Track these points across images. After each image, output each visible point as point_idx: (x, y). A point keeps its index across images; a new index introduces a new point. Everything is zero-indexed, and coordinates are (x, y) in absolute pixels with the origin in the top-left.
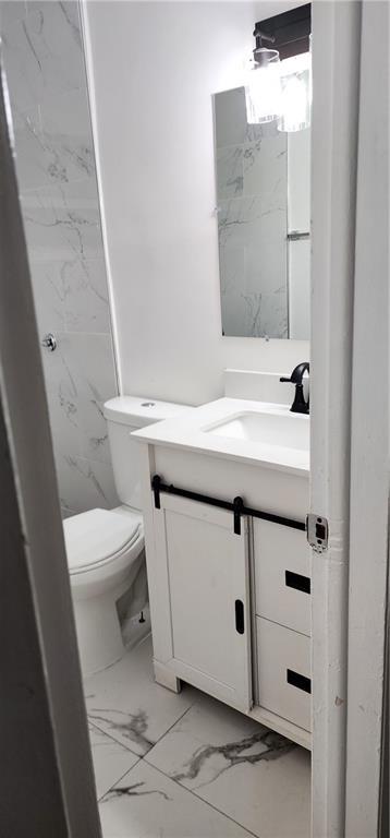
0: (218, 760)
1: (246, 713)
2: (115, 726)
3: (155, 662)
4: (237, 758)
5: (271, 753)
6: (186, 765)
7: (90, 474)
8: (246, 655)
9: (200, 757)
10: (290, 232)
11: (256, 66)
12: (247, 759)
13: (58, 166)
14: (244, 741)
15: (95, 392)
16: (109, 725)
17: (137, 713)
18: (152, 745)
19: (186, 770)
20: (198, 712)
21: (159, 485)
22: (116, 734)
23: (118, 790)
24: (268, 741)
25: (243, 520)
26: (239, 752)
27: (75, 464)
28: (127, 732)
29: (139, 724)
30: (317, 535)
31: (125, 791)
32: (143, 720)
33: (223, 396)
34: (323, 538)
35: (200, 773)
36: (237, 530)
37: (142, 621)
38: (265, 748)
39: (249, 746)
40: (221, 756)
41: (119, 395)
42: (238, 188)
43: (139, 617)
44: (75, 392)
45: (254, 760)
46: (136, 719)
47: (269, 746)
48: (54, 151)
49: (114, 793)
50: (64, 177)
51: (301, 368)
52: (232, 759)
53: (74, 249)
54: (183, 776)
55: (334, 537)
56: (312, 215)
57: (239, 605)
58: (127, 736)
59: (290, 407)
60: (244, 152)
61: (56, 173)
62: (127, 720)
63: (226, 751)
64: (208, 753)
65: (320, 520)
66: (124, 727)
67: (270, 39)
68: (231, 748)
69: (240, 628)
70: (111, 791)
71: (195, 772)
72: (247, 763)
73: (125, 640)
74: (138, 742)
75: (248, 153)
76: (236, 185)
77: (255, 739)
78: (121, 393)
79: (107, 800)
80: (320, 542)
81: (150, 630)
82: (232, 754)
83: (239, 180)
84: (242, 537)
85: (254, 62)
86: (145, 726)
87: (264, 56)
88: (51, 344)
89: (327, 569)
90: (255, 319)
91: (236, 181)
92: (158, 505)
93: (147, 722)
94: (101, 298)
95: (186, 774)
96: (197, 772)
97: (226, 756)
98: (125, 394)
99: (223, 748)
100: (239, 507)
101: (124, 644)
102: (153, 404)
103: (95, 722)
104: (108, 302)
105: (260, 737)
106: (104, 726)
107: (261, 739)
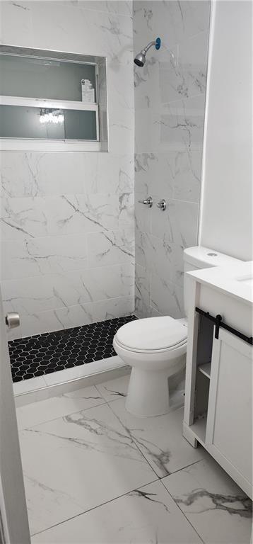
0: (208, 501)
2: (150, 453)
3: (184, 424)
4: (220, 505)
5: (246, 512)
6: (185, 495)
7: (174, 293)
9: (196, 494)
12: (227, 509)
13: (183, 87)
14: (229, 496)
15: (183, 240)
16: (147, 451)
17: (165, 451)
18: (168, 474)
19: (185, 499)
22: (149, 458)
23: (139, 492)
24: (247, 503)
26: (223, 502)
27: (166, 285)
28: (156, 460)
29: (165, 458)
31: (143, 494)
32: (168, 457)
35: (192, 504)
38: (243, 508)
39: (232, 501)
40: (210, 500)
44: (173, 239)
45: (233, 511)
46: (164, 454)
47: (246, 507)
48: (182, 76)
49: (137, 493)
50: (186, 94)
52: (217, 504)
53: (185, 143)
54: (181, 501)
58: (155, 462)
61: (181, 91)
62: (159, 453)
63: (215, 498)
64: (203, 494)
66: (155, 456)
68: (219, 497)
70: (135, 491)
71: (190, 502)
72: (226, 512)
73: (171, 403)
74: (160, 468)
77: (237, 499)
78: (199, 244)
79: (131, 495)
82: (218, 502)
86: (168, 460)
93: (170, 459)
94: (197, 178)
95: (184, 500)
96: (191, 503)
97: (214, 501)
98: (203, 246)
99: (213, 495)
101: (170, 405)
102: (216, 255)
103: (139, 445)
104: (200, 181)
105: (240, 499)
106: (144, 450)
107: (242, 500)
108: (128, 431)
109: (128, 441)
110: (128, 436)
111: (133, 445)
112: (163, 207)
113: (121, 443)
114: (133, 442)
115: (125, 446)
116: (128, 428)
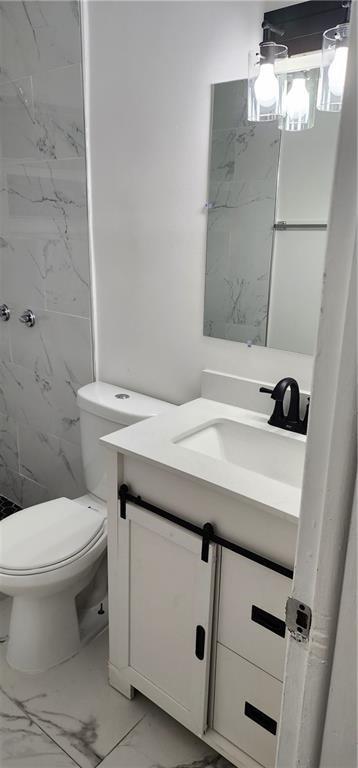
1: (200, 736)
2: (64, 733)
3: (111, 667)
7: (60, 454)
8: (203, 705)
10: (278, 220)
11: (262, 62)
13: (47, 142)
14: (194, 763)
15: (70, 372)
16: (59, 732)
17: (86, 719)
18: (100, 759)
20: (150, 725)
21: (126, 495)
22: (64, 742)
25: (211, 548)
27: (46, 441)
28: (76, 742)
29: (89, 733)
30: (298, 622)
32: (94, 729)
33: (199, 396)
34: (305, 628)
36: (205, 558)
37: (101, 612)
41: (95, 381)
42: (228, 172)
43: (98, 608)
44: (51, 370)
46: (86, 727)
48: (44, 126)
50: (53, 154)
51: (284, 384)
53: (59, 228)
55: (317, 631)
56: (326, 269)
57: (200, 631)
58: (74, 746)
59: (268, 418)
60: (237, 137)
61: (45, 149)
62: (77, 727)
65: (302, 607)
66: (73, 735)
67: (278, 32)
69: (200, 654)
73: (82, 633)
74: (86, 755)
75: (241, 139)
76: (227, 168)
77: (207, 762)
78: (98, 379)
80: (300, 630)
81: (108, 624)
83: (231, 165)
84: (209, 566)
85: (260, 56)
86: (95, 736)
87: (272, 51)
88: (30, 320)
89: (306, 664)
90: (235, 303)
91: (227, 165)
92: (123, 515)
93: (98, 732)
98: (104, 380)
100: (209, 534)
101: (81, 638)
102: (127, 397)
103: (44, 726)
104: (89, 286)
105: (210, 760)
106: (53, 732)
107: (212, 762)
108: (20, 704)
109: (23, 724)
110: (23, 715)
111: (34, 729)
112: (29, 321)
113: (13, 731)
114: (32, 722)
115: (20, 734)
116: (20, 700)
